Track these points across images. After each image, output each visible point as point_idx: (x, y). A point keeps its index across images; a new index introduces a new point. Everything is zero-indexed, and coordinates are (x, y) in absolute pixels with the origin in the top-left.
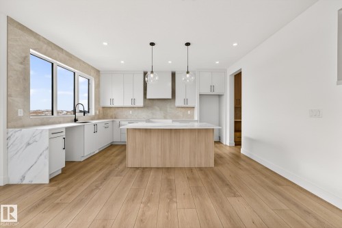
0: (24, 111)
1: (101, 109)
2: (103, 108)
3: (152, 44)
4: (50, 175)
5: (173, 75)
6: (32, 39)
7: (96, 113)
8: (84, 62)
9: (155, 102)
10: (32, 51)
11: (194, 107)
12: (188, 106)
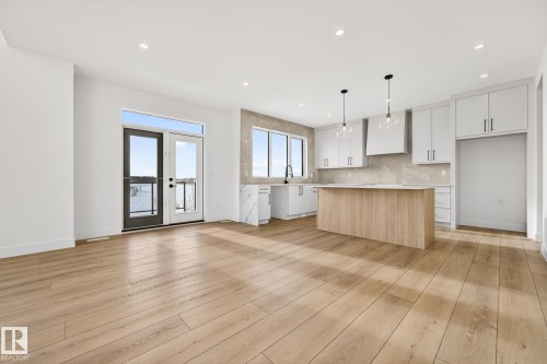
1: (318, 171)
5: (409, 114)
9: (383, 159)
10: (254, 128)
11: (449, 164)
12: (437, 161)
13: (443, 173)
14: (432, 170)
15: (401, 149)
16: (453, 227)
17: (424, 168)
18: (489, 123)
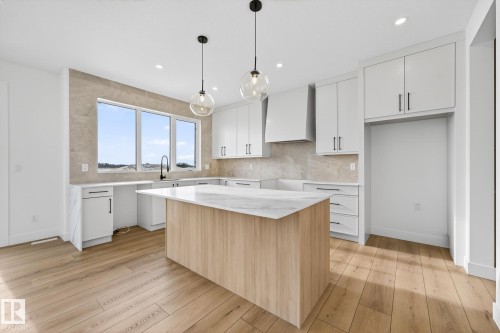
0: (90, 166)
1: (215, 162)
2: (219, 160)
3: (203, 39)
4: (83, 243)
6: (100, 87)
7: (203, 168)
8: (180, 102)
10: (99, 99)
11: (357, 155)
12: (343, 151)
13: (352, 166)
14: (339, 162)
15: (303, 135)
16: (362, 241)
17: (331, 160)
18: (405, 100)
